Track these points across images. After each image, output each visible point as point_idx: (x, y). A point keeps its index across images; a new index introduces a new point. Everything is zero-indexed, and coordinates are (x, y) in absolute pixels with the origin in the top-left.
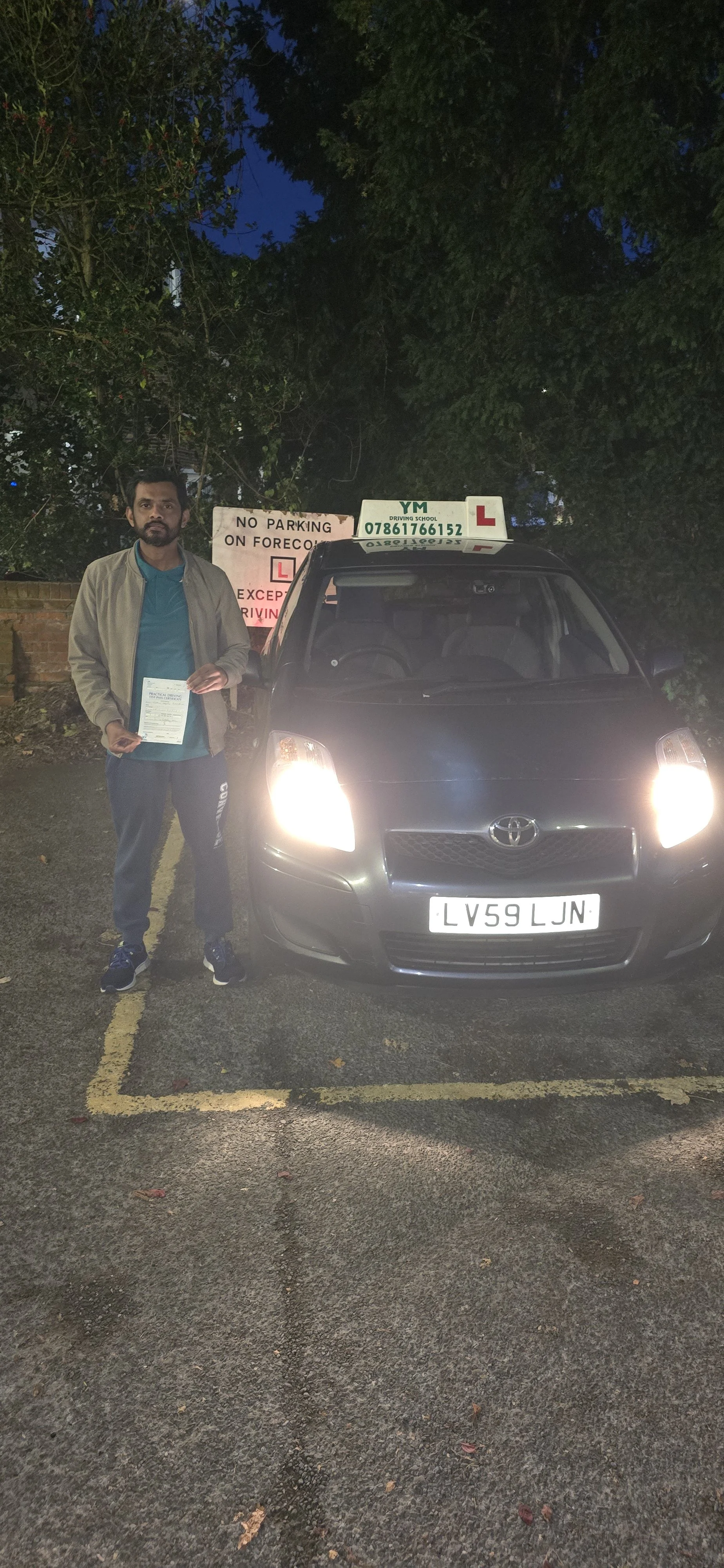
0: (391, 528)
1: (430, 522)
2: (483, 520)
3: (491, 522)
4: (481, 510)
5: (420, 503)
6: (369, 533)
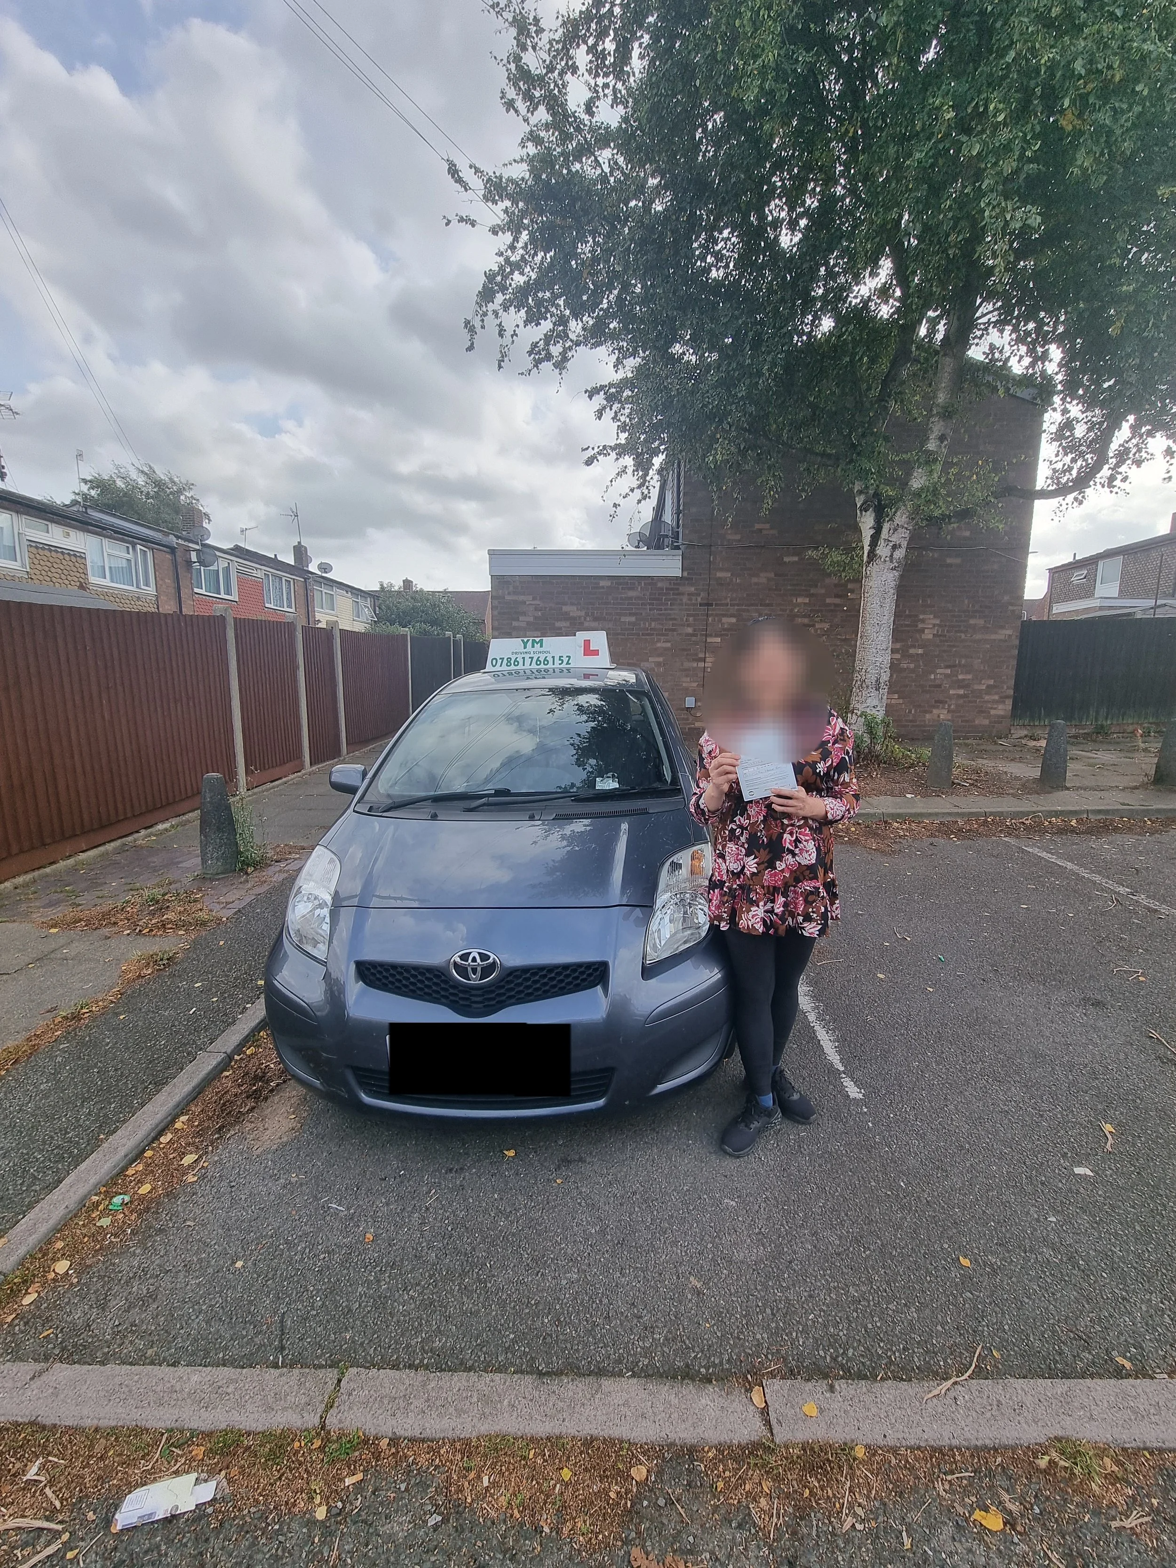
0: (512, 662)
1: (545, 655)
2: (588, 651)
3: (596, 653)
4: (587, 643)
5: (537, 639)
6: (494, 666)
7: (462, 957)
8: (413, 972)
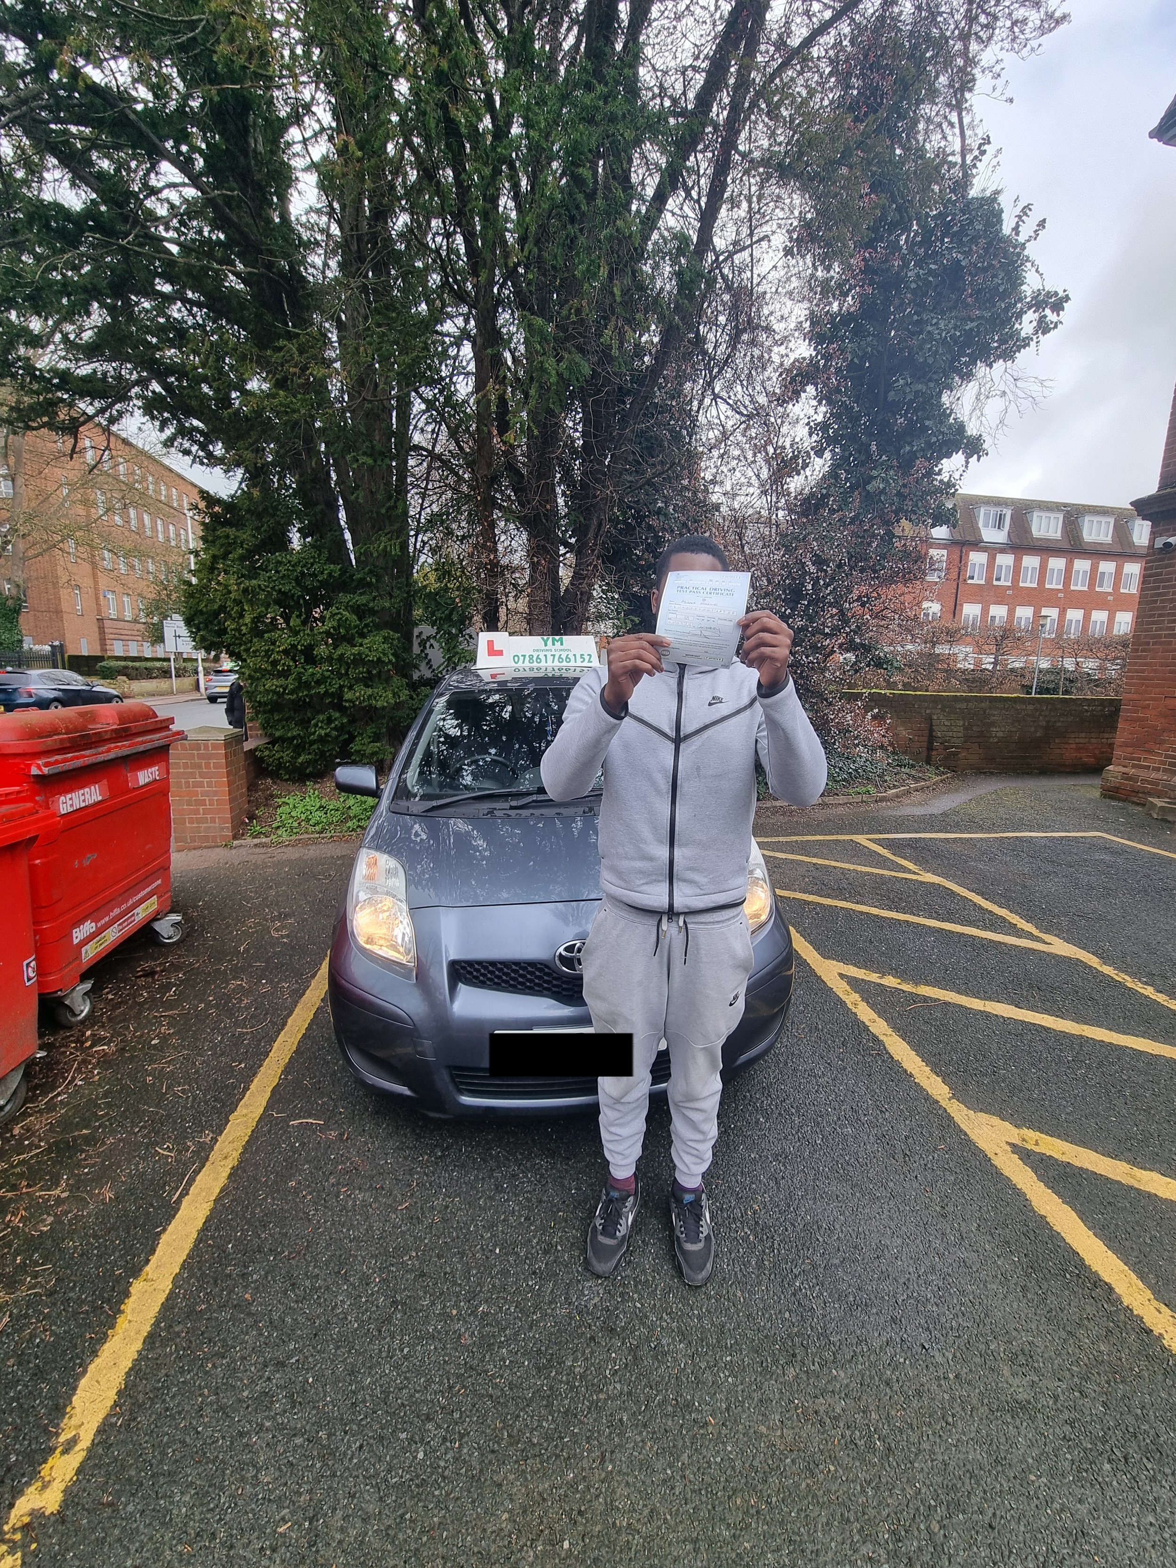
7: (566, 949)
8: (514, 967)
